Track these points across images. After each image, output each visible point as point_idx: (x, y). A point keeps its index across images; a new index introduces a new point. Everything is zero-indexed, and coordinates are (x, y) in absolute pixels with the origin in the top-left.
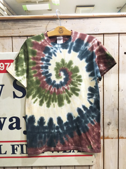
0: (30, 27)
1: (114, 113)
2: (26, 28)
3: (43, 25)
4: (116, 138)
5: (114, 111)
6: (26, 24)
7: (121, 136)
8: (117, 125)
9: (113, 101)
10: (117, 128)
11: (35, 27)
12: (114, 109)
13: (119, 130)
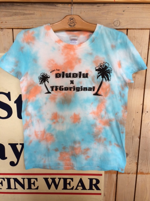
0: (16, 14)
1: (133, 141)
2: (11, 16)
3: (35, 12)
4: (134, 174)
5: (134, 139)
6: (10, 9)
7: (141, 171)
8: (136, 157)
9: (133, 126)
10: (137, 161)
11: (24, 14)
12: (134, 137)
13: (139, 164)
